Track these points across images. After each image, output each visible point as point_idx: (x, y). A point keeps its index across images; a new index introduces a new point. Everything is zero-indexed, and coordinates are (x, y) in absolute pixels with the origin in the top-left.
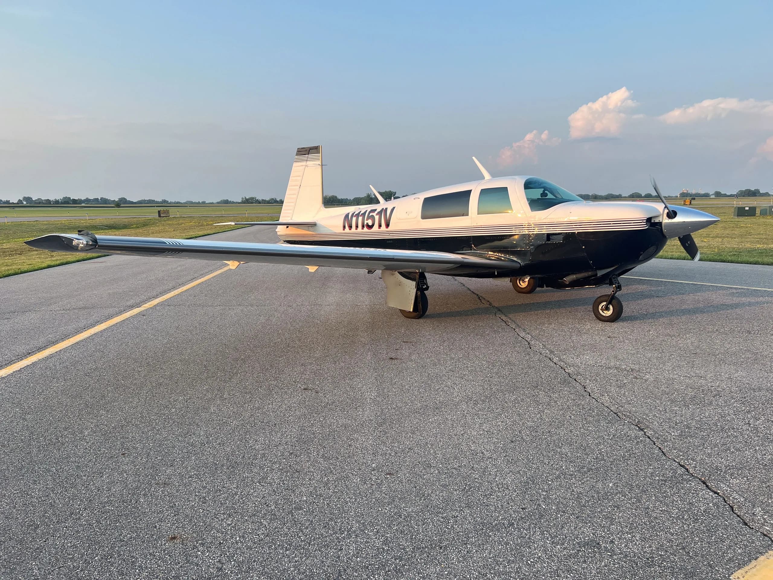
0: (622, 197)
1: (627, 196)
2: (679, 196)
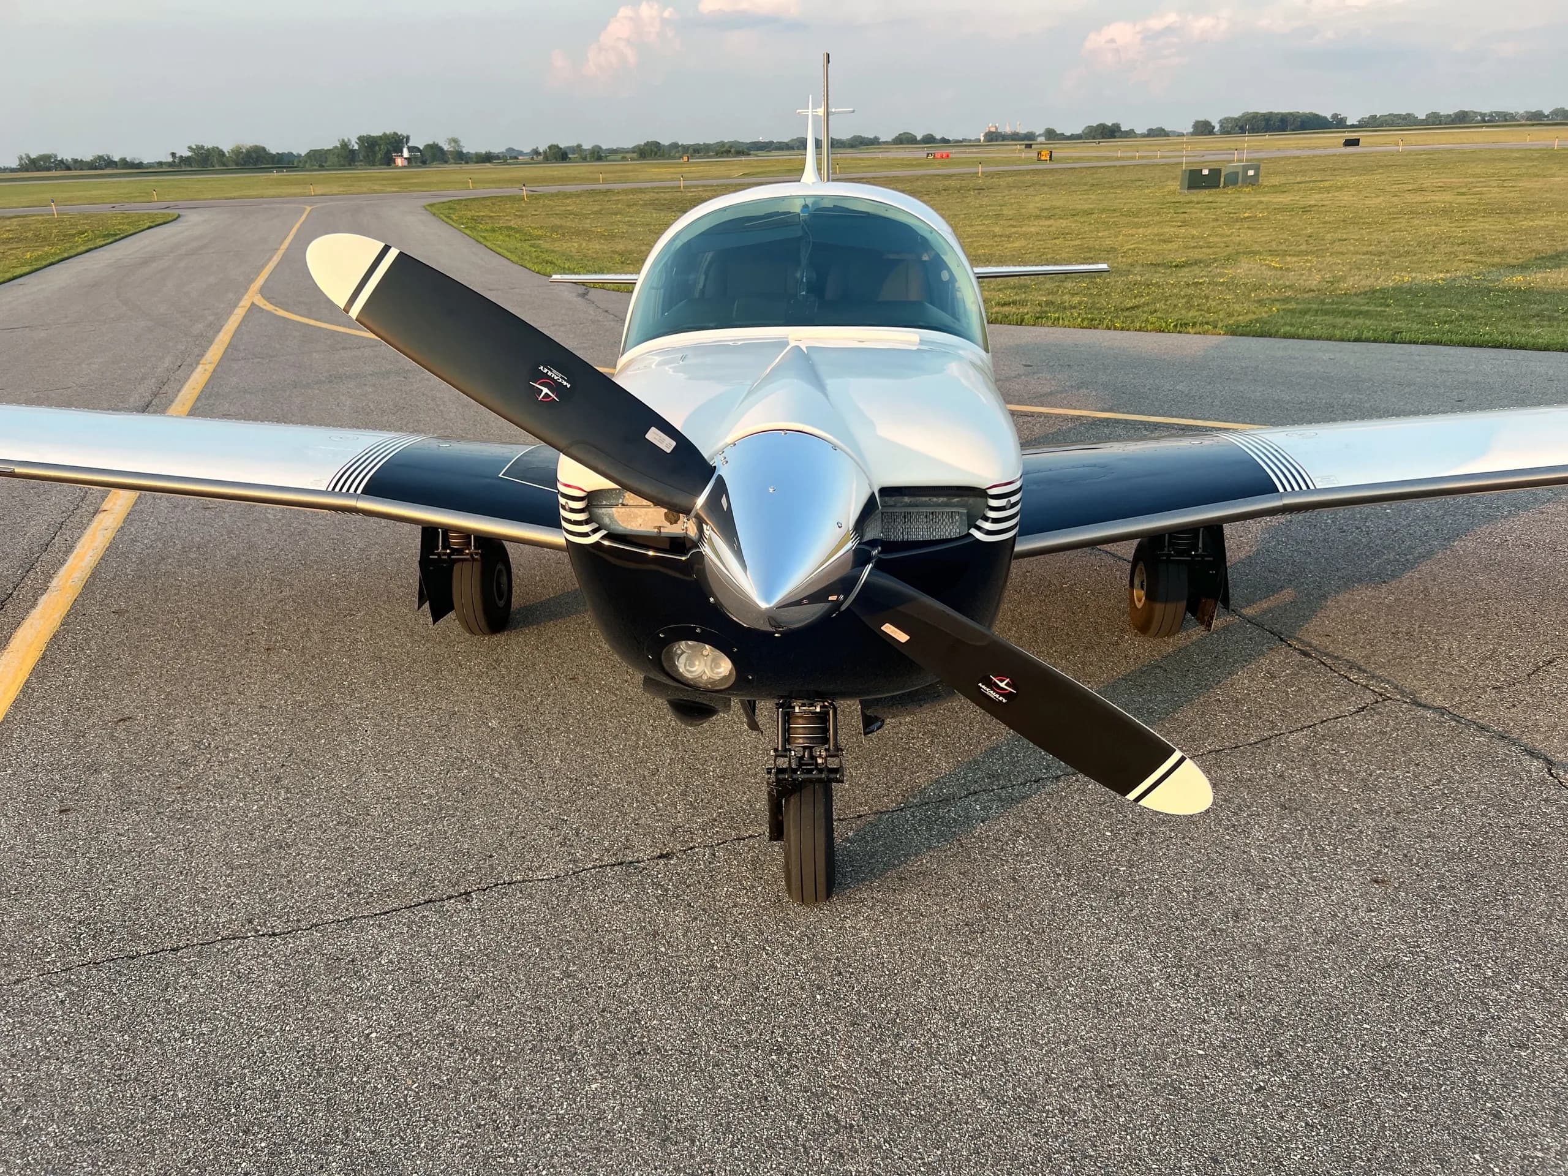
0: (879, 143)
1: (889, 139)
2: (982, 139)
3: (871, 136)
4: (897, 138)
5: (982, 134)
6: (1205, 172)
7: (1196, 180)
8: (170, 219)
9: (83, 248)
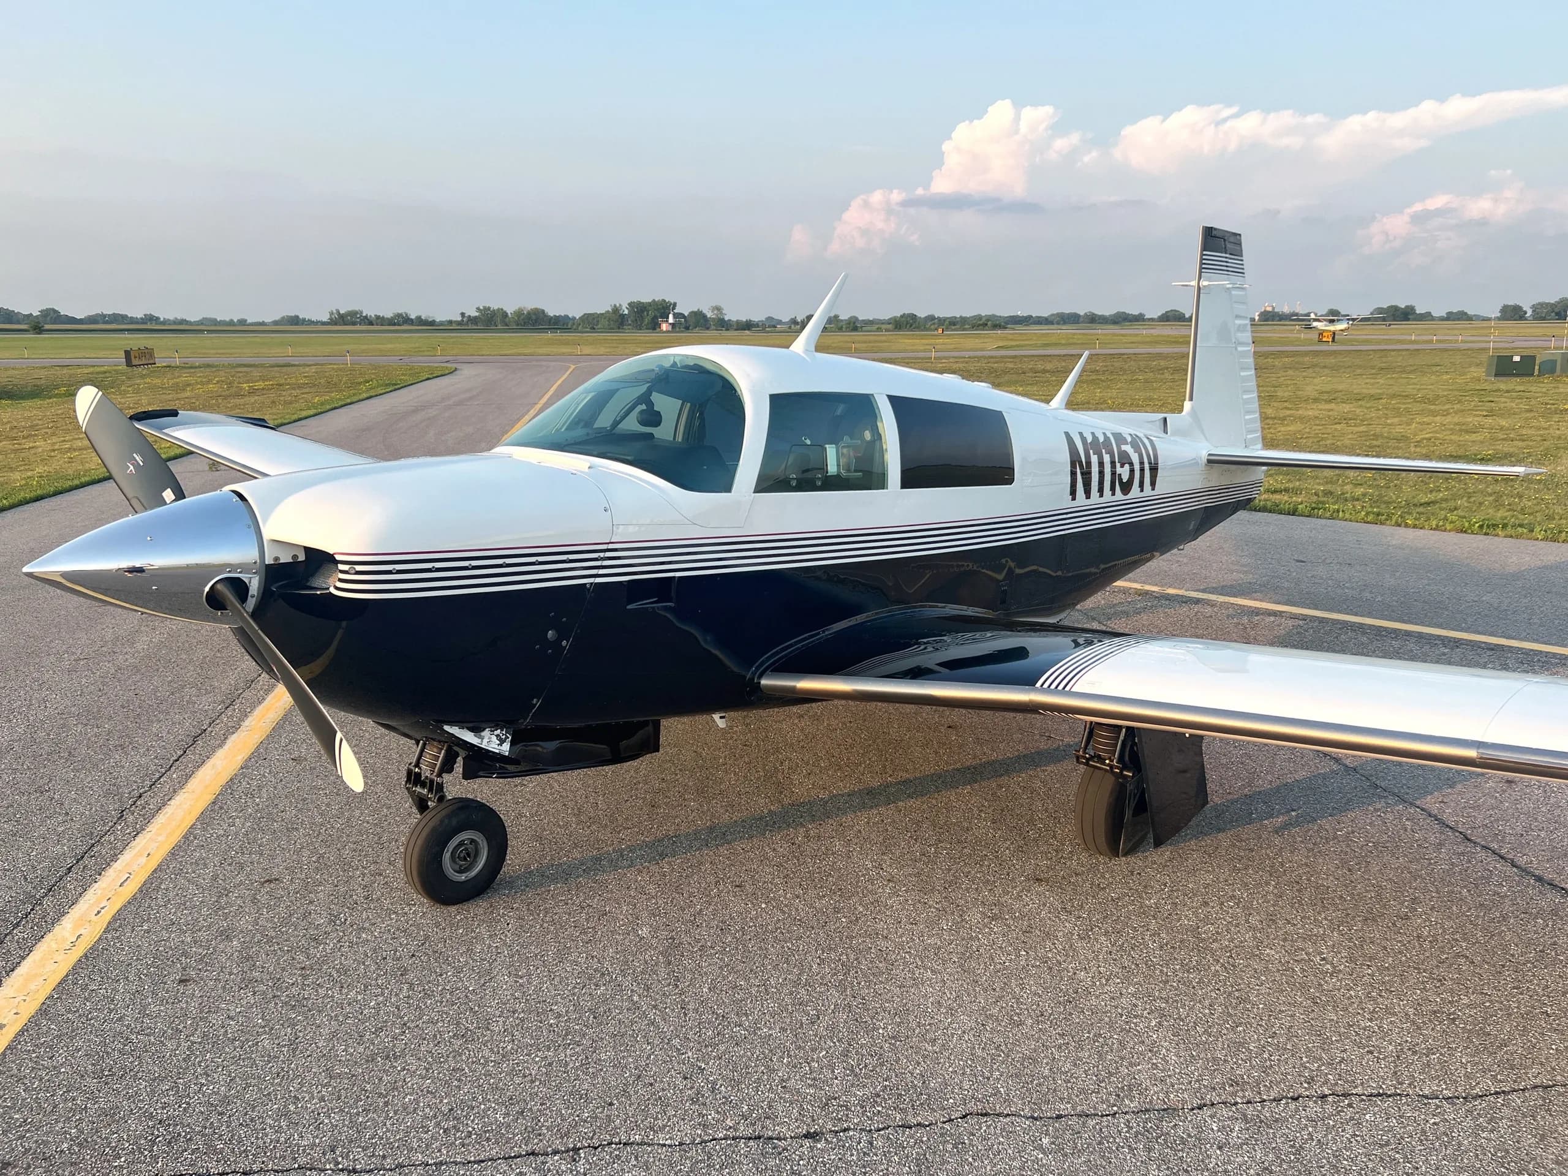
0: (1144, 320)
1: (1155, 316)
2: (1257, 318)
3: (1136, 313)
4: (1163, 315)
5: (1257, 314)
6: (1517, 359)
7: (1504, 367)
8: (447, 372)
9: (365, 395)
